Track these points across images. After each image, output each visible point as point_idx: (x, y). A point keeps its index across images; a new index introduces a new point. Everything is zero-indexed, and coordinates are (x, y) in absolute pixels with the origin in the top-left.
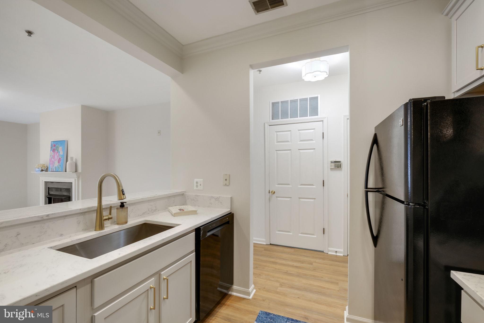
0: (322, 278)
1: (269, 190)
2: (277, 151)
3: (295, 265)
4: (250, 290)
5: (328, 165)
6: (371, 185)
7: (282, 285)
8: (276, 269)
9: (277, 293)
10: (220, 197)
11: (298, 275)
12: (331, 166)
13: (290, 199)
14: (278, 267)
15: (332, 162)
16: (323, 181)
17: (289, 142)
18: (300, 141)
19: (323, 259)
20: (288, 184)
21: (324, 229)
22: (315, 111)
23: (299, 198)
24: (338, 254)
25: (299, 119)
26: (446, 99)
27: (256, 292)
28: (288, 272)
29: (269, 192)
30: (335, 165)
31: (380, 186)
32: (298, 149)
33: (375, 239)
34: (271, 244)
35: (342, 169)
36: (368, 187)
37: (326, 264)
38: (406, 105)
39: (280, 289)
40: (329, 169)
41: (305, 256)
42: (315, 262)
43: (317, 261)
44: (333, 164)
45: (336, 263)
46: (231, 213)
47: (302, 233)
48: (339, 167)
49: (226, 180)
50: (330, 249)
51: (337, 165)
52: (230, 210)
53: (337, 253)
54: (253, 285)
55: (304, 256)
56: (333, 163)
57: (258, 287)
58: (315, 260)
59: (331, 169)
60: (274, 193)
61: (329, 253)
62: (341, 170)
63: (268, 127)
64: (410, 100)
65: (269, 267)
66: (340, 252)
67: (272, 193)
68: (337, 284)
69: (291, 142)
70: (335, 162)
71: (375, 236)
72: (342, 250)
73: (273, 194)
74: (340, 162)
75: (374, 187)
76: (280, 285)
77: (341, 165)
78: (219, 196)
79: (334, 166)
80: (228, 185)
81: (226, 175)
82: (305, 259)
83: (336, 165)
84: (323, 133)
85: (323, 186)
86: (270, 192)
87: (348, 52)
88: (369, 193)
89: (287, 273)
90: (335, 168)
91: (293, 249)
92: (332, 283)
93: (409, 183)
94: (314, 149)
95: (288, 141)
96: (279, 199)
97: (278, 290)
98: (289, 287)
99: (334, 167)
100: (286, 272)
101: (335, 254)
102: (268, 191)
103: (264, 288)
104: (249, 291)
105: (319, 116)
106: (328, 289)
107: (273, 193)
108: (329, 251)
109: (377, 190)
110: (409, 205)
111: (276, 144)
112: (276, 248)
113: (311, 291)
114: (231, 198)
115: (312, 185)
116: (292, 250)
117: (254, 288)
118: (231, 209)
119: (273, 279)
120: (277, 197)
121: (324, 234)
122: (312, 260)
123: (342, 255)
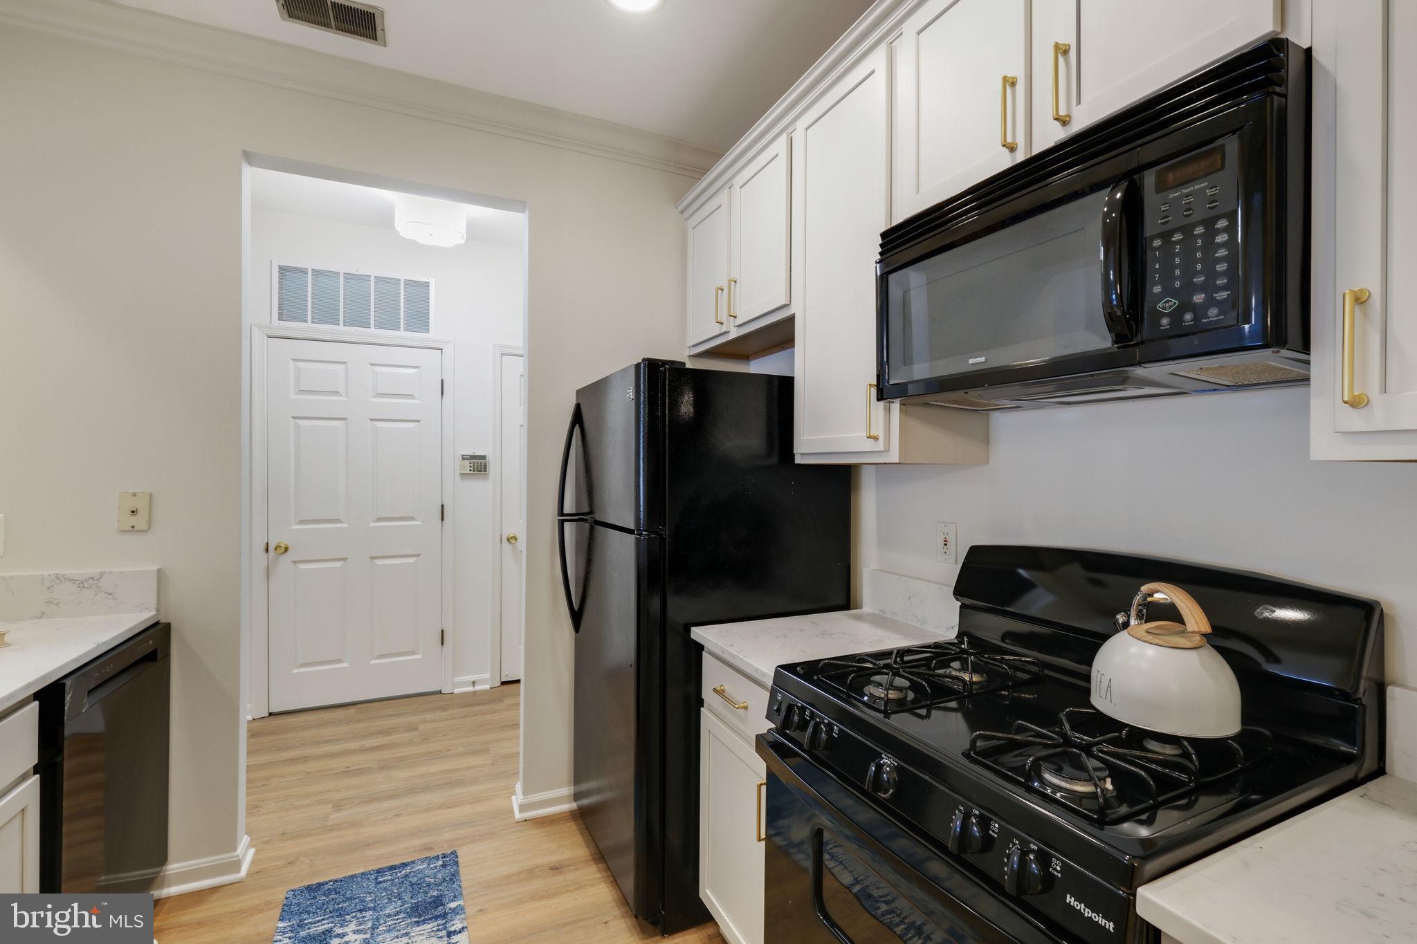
0: (450, 752)
1: (267, 543)
2: (298, 421)
3: (367, 745)
4: (238, 852)
5: (454, 466)
6: (568, 508)
7: (338, 807)
8: (309, 773)
9: (332, 829)
10: (102, 574)
11: (384, 767)
12: (463, 467)
13: (341, 563)
14: (312, 766)
15: (464, 458)
16: (442, 506)
17: (341, 395)
18: (375, 397)
19: (444, 708)
20: (338, 521)
21: (442, 631)
22: (420, 320)
23: (372, 558)
24: (478, 688)
25: (372, 333)
26: (687, 366)
27: (255, 854)
28: (349, 769)
29: (267, 550)
30: (472, 465)
31: (586, 509)
32: (370, 419)
33: (577, 617)
34: (270, 714)
35: (488, 474)
36: (565, 512)
37: (454, 718)
38: (638, 366)
39: (335, 817)
40: (458, 477)
41: (394, 715)
42: (424, 721)
43: (428, 717)
44: (467, 463)
45: (476, 708)
46: (157, 624)
47: (380, 657)
48: (481, 471)
49: (133, 512)
50: (458, 679)
51: (478, 465)
52: (155, 613)
53: (475, 684)
54: (246, 836)
55: (390, 716)
56: (467, 459)
57: (262, 840)
58: (423, 717)
59: (461, 474)
60: (286, 549)
61: (457, 691)
62: (488, 479)
63: (265, 342)
64: (644, 360)
65: (283, 777)
66: (483, 682)
67: (278, 552)
68: (487, 750)
69: (347, 397)
70: (472, 457)
71: (576, 610)
72: (487, 676)
73: (283, 553)
74: (484, 457)
75: (574, 512)
76: (333, 807)
77: (485, 466)
78: (98, 570)
79: (470, 467)
80: (145, 527)
81: (134, 495)
82: (395, 721)
83: (474, 466)
84: (442, 381)
85: (442, 519)
86: (271, 548)
87: (523, 213)
88: (565, 524)
89: (348, 772)
90: (472, 472)
91: (352, 707)
92: (474, 753)
93: (642, 499)
94: (418, 421)
95: (337, 393)
96: (302, 566)
97: (330, 823)
98: (365, 802)
99: (470, 470)
100: (347, 769)
101: (470, 689)
102: (264, 546)
103: (283, 834)
104: (238, 856)
105: (430, 336)
106: (468, 768)
107: (283, 549)
108: (456, 685)
109: (578, 517)
110: (641, 535)
111: (293, 396)
112: (293, 720)
113: (426, 789)
114: (160, 574)
115: (412, 519)
116: (352, 710)
117: (250, 846)
118: (158, 610)
119: (304, 802)
120: (295, 562)
121: (442, 644)
122: (415, 719)
123: (487, 687)
